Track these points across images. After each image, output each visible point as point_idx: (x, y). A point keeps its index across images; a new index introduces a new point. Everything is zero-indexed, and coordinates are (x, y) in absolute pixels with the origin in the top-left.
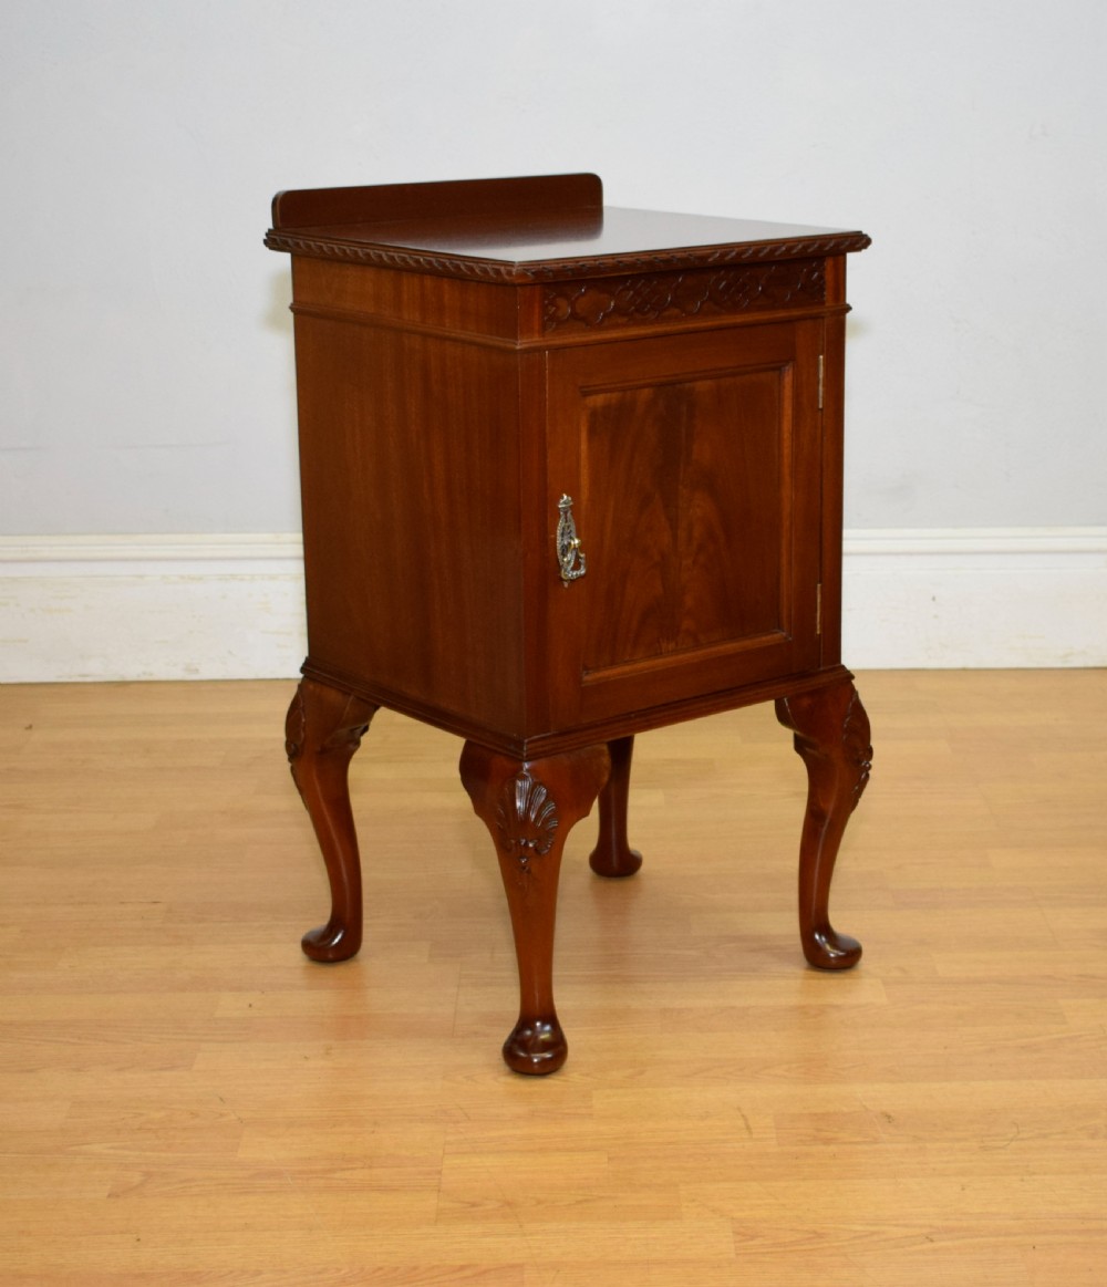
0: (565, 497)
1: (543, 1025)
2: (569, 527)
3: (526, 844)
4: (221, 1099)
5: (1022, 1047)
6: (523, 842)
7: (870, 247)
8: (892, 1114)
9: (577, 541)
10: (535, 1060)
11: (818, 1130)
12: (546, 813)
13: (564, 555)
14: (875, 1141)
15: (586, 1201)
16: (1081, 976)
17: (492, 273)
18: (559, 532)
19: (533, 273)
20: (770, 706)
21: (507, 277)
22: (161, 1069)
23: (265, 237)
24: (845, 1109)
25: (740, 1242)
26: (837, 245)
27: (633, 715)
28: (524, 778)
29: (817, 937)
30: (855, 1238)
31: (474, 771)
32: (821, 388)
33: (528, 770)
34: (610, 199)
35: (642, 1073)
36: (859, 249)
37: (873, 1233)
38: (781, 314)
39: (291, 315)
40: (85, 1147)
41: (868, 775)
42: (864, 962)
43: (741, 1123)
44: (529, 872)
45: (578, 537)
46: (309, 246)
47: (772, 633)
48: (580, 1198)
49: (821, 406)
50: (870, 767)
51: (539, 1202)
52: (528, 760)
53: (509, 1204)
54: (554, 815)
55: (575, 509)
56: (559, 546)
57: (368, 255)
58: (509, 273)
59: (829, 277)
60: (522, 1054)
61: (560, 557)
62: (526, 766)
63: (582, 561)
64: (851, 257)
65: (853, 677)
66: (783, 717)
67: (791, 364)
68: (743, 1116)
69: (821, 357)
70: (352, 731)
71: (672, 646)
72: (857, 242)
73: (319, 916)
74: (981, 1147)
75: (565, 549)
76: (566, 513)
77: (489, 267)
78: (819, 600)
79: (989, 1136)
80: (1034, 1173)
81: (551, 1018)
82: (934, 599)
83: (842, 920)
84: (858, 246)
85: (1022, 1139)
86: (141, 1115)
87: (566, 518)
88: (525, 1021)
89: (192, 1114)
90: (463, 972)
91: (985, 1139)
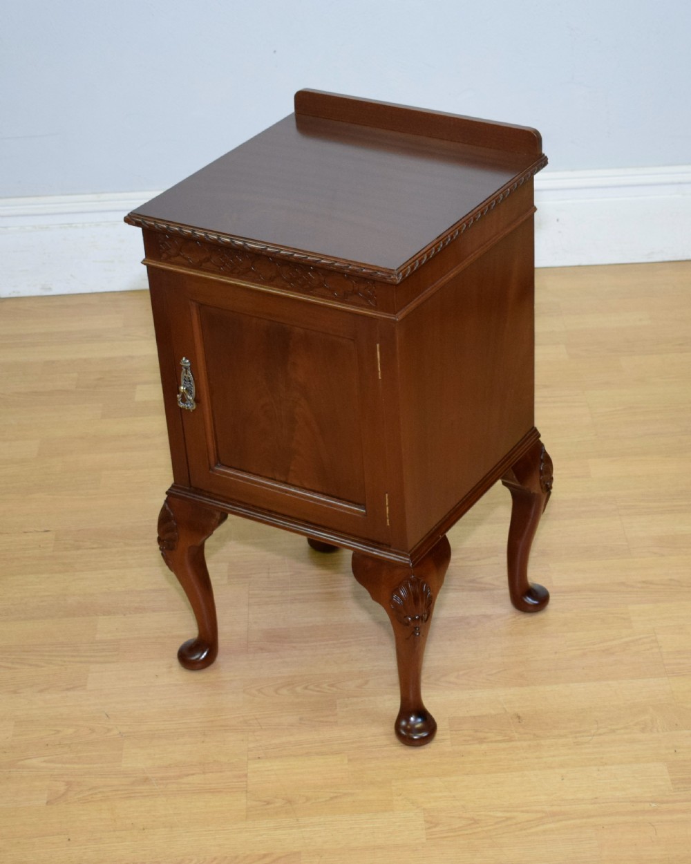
4: (108, 716)
5: (603, 651)
8: (521, 715)
14: (510, 740)
15: (336, 797)
16: (644, 582)
22: (68, 689)
24: (493, 712)
25: (429, 828)
30: (497, 823)
35: (367, 682)
37: (508, 819)
40: (28, 762)
48: (332, 795)
51: (308, 799)
53: (289, 802)
74: (574, 743)
79: (579, 732)
80: (606, 764)
85: (600, 735)
86: (58, 732)
89: (90, 729)
90: (251, 592)
91: (578, 735)
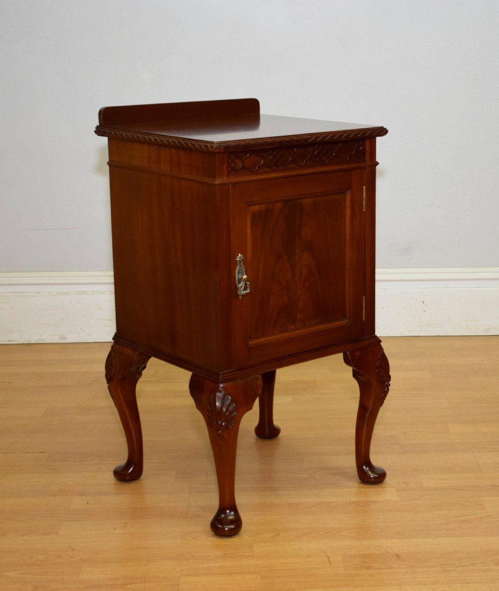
0: (240, 255)
1: (230, 512)
2: (242, 269)
3: (221, 423)
4: (73, 549)
5: (463, 521)
6: (220, 423)
7: (387, 134)
8: (400, 554)
9: (245, 276)
10: (226, 529)
11: (364, 563)
12: (231, 408)
13: (239, 283)
14: (391, 568)
16: (493, 486)
17: (203, 147)
18: (237, 272)
19: (224, 147)
20: (341, 355)
21: (211, 149)
22: (43, 535)
23: (95, 130)
24: (377, 552)
26: (371, 134)
27: (273, 361)
28: (220, 391)
29: (364, 467)
31: (196, 388)
32: (364, 202)
33: (222, 388)
34: (263, 111)
35: (278, 535)
36: (382, 135)
38: (345, 167)
39: (107, 167)
40: (5, 573)
41: (388, 389)
42: (387, 480)
43: (326, 559)
44: (223, 437)
45: (246, 274)
46: (116, 134)
47: (343, 320)
49: (364, 211)
50: (389, 385)
52: (222, 383)
54: (235, 409)
55: (244, 261)
56: (237, 279)
57: (144, 138)
58: (212, 147)
59: (368, 148)
60: (220, 526)
61: (237, 284)
62: (221, 385)
63: (248, 286)
64: (378, 139)
65: (381, 341)
66: (347, 361)
67: (349, 190)
68: (327, 556)
69: (364, 187)
70: (138, 368)
71: (292, 327)
72: (381, 132)
73: (122, 459)
74: (443, 570)
75: (240, 280)
76: (240, 263)
77: (202, 144)
78: (364, 304)
79: (446, 565)
80: (468, 583)
81: (234, 508)
82: (423, 302)
83: (376, 459)
84: (382, 134)
85: (463, 566)
86: (33, 557)
87: (240, 265)
88: (222, 510)
89: (58, 556)
90: (192, 486)
91: (445, 566)
